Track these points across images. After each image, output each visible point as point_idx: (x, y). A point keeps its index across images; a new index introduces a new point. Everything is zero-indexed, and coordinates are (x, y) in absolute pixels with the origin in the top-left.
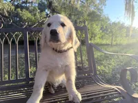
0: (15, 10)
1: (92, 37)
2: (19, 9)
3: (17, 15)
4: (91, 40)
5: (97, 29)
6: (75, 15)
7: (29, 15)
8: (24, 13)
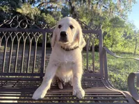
0: (41, 14)
1: (113, 44)
2: (44, 14)
3: (42, 19)
4: (112, 47)
5: (119, 35)
6: (96, 20)
7: (53, 19)
8: (48, 17)
